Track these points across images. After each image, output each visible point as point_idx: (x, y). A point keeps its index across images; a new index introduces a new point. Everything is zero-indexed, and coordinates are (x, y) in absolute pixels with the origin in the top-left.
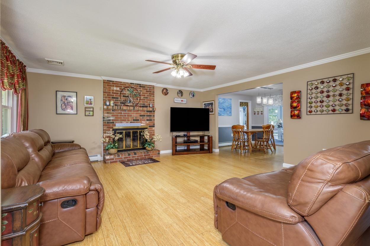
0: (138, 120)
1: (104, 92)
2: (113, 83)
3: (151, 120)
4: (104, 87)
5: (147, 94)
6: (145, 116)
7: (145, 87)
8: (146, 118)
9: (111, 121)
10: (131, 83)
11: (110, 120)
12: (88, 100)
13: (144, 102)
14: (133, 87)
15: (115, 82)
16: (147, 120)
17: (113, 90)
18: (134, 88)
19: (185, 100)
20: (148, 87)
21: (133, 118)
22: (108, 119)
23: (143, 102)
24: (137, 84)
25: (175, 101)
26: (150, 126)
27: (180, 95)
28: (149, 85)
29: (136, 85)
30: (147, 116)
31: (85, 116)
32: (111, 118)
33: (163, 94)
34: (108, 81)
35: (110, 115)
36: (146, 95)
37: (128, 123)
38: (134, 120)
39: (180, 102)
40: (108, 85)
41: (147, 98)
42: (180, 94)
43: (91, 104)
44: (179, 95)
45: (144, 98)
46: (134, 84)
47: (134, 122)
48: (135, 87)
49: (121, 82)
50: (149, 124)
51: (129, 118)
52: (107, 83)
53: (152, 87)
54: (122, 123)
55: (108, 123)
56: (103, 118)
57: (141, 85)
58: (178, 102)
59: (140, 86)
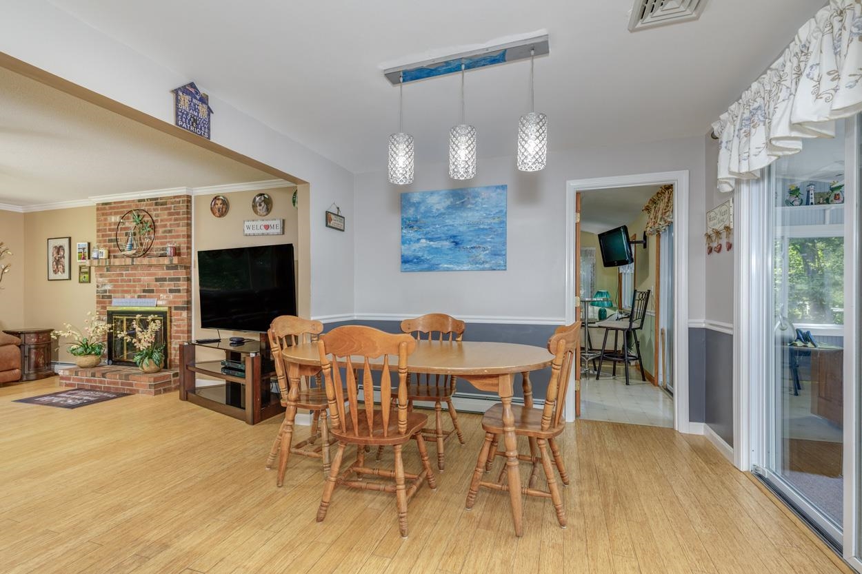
0: (152, 291)
1: (98, 231)
2: (111, 208)
3: (179, 291)
4: (98, 220)
5: (170, 220)
6: (164, 280)
7: (165, 204)
8: (169, 285)
9: (108, 294)
10: (140, 201)
11: (105, 291)
12: (81, 250)
13: (166, 243)
14: (143, 208)
15: (113, 205)
16: (171, 291)
17: (110, 224)
18: (144, 210)
19: (278, 222)
20: (172, 203)
21: (142, 286)
22: (103, 289)
23: (162, 243)
24: (151, 199)
25: (247, 232)
26: (176, 308)
27: (261, 209)
28: (175, 197)
29: (149, 202)
30: (171, 280)
31: (80, 282)
32: (108, 287)
33: (214, 214)
34: (103, 204)
35: (105, 280)
36: (168, 223)
37: (133, 297)
38: (144, 291)
39: (260, 232)
40: (103, 214)
41: (170, 231)
42: (263, 204)
43: (84, 259)
44: (259, 208)
45: (165, 232)
46: (144, 200)
47: (145, 297)
48: (146, 208)
49: (123, 202)
50: (174, 302)
51: (135, 286)
52: (102, 209)
53: (181, 199)
54: (124, 298)
55: (103, 297)
56: (98, 286)
57: (159, 201)
58: (256, 232)
59: (157, 202)
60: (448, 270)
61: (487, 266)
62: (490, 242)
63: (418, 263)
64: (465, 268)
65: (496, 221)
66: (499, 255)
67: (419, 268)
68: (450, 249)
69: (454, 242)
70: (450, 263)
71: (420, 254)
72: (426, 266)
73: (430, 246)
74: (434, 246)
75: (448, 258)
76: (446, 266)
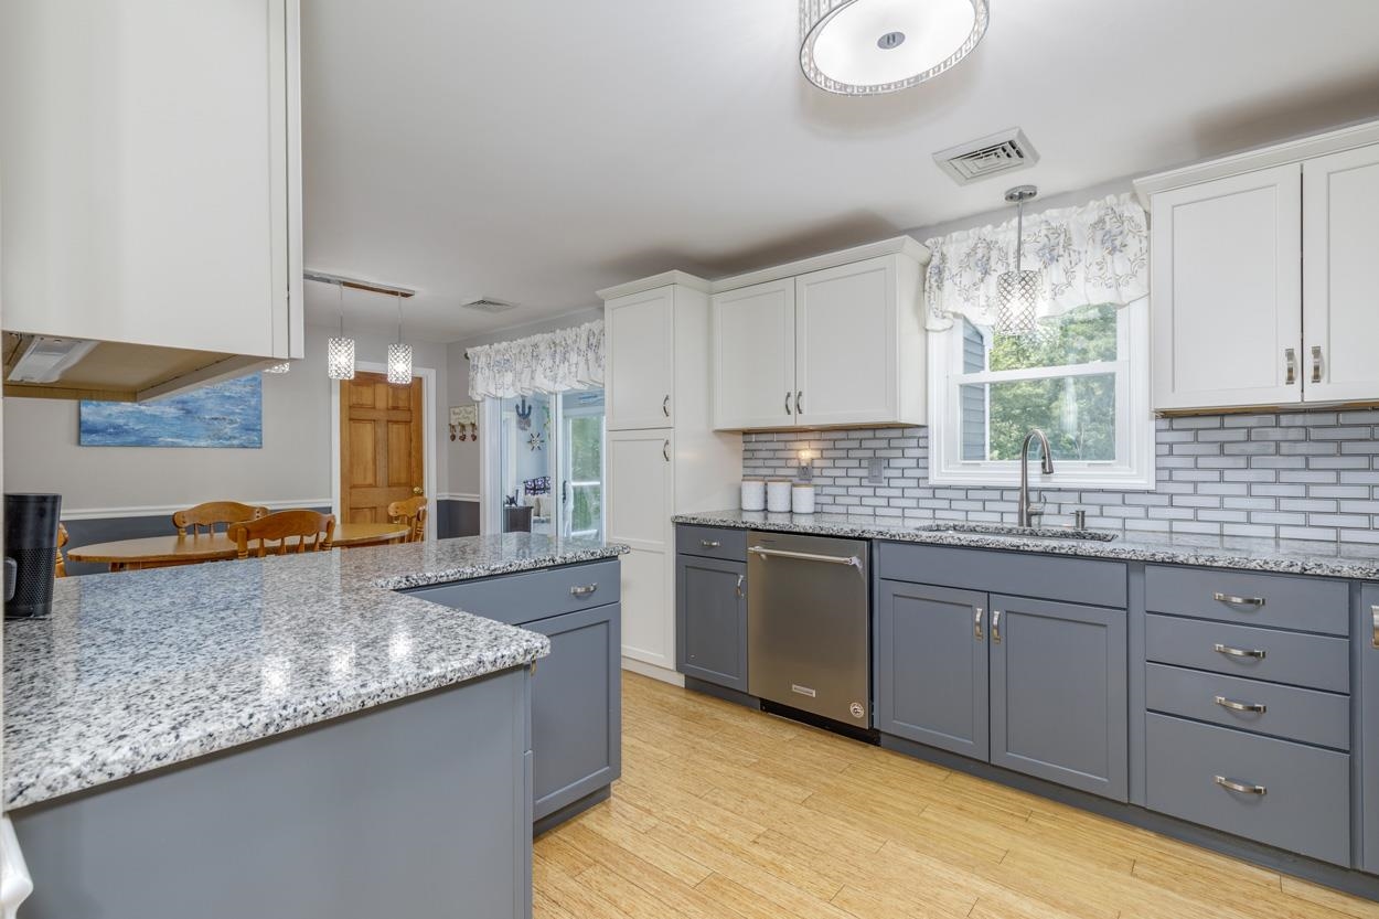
60: (173, 445)
61: (235, 442)
62: (240, 414)
63: (117, 434)
64: (203, 443)
65: (248, 389)
66: (253, 430)
67: (118, 441)
68: (178, 418)
69: (183, 409)
70: (178, 437)
71: (121, 421)
72: (133, 439)
73: (141, 412)
74: (148, 413)
75: (174, 429)
76: (170, 440)
